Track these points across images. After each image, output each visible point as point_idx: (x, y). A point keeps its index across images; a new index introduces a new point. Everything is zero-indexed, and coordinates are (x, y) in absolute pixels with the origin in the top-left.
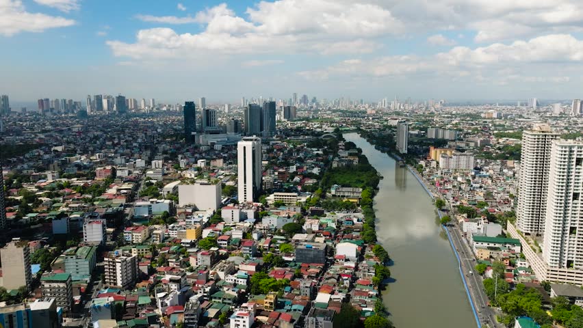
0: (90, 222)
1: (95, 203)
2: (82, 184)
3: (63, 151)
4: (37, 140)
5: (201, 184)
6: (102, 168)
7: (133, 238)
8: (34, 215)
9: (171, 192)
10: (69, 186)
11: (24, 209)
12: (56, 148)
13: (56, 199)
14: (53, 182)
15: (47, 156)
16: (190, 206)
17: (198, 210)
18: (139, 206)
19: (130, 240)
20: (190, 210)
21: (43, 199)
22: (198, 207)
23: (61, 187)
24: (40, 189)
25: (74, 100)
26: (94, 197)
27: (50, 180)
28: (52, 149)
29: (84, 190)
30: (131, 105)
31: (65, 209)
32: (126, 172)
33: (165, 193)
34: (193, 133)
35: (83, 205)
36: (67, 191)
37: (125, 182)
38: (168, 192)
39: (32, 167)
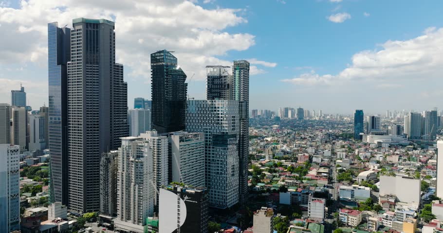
0: (313, 200)
1: (303, 181)
2: (290, 165)
3: (271, 141)
4: (254, 133)
5: (403, 177)
6: (302, 155)
7: (348, 220)
8: (263, 185)
9: (365, 180)
10: (281, 165)
11: (255, 179)
12: (267, 139)
13: (274, 174)
14: (269, 161)
15: (262, 144)
16: (392, 196)
17: (399, 201)
18: (343, 190)
19: (346, 221)
20: (393, 201)
21: (266, 173)
22: (399, 199)
23: (276, 166)
24: (263, 165)
25: (271, 111)
26: (300, 176)
27: (267, 160)
28: (265, 139)
29: (292, 170)
30: (305, 114)
31: (283, 183)
32: (320, 159)
33: (360, 180)
34: (361, 134)
35: (295, 181)
36: (281, 169)
37: (321, 167)
38: (363, 180)
39: (255, 150)
